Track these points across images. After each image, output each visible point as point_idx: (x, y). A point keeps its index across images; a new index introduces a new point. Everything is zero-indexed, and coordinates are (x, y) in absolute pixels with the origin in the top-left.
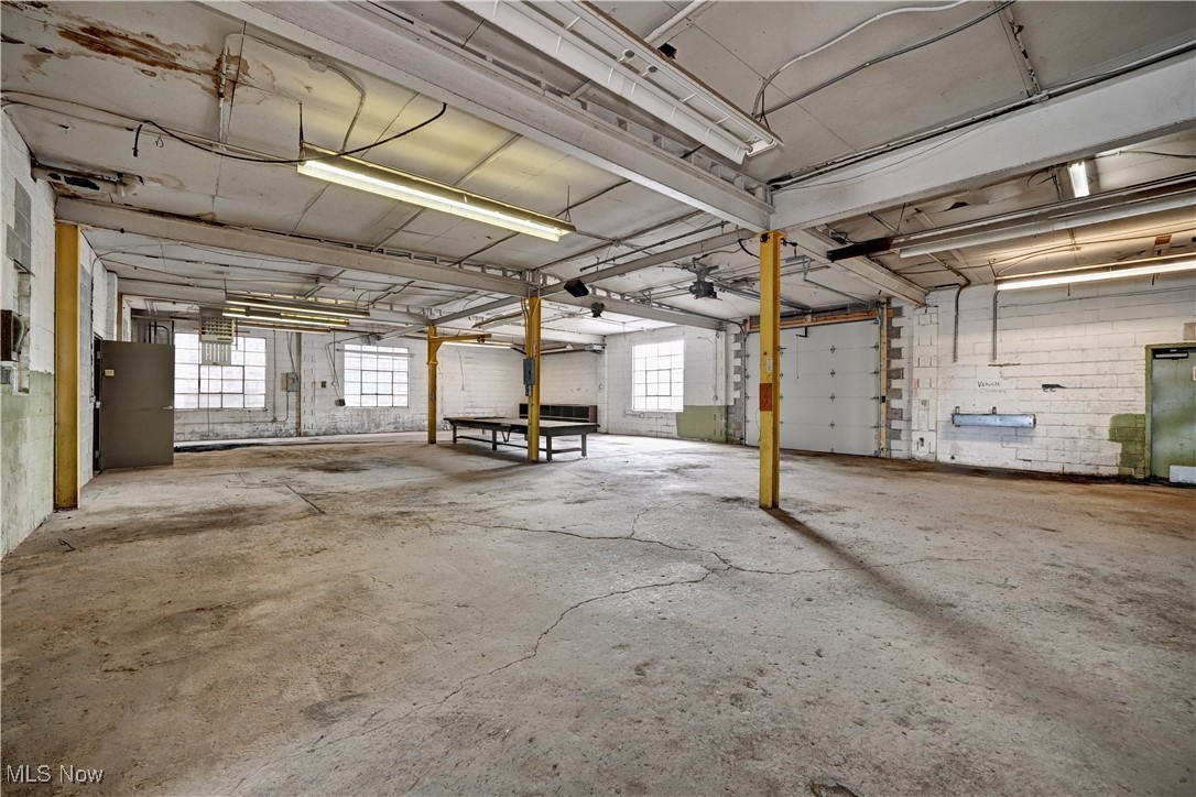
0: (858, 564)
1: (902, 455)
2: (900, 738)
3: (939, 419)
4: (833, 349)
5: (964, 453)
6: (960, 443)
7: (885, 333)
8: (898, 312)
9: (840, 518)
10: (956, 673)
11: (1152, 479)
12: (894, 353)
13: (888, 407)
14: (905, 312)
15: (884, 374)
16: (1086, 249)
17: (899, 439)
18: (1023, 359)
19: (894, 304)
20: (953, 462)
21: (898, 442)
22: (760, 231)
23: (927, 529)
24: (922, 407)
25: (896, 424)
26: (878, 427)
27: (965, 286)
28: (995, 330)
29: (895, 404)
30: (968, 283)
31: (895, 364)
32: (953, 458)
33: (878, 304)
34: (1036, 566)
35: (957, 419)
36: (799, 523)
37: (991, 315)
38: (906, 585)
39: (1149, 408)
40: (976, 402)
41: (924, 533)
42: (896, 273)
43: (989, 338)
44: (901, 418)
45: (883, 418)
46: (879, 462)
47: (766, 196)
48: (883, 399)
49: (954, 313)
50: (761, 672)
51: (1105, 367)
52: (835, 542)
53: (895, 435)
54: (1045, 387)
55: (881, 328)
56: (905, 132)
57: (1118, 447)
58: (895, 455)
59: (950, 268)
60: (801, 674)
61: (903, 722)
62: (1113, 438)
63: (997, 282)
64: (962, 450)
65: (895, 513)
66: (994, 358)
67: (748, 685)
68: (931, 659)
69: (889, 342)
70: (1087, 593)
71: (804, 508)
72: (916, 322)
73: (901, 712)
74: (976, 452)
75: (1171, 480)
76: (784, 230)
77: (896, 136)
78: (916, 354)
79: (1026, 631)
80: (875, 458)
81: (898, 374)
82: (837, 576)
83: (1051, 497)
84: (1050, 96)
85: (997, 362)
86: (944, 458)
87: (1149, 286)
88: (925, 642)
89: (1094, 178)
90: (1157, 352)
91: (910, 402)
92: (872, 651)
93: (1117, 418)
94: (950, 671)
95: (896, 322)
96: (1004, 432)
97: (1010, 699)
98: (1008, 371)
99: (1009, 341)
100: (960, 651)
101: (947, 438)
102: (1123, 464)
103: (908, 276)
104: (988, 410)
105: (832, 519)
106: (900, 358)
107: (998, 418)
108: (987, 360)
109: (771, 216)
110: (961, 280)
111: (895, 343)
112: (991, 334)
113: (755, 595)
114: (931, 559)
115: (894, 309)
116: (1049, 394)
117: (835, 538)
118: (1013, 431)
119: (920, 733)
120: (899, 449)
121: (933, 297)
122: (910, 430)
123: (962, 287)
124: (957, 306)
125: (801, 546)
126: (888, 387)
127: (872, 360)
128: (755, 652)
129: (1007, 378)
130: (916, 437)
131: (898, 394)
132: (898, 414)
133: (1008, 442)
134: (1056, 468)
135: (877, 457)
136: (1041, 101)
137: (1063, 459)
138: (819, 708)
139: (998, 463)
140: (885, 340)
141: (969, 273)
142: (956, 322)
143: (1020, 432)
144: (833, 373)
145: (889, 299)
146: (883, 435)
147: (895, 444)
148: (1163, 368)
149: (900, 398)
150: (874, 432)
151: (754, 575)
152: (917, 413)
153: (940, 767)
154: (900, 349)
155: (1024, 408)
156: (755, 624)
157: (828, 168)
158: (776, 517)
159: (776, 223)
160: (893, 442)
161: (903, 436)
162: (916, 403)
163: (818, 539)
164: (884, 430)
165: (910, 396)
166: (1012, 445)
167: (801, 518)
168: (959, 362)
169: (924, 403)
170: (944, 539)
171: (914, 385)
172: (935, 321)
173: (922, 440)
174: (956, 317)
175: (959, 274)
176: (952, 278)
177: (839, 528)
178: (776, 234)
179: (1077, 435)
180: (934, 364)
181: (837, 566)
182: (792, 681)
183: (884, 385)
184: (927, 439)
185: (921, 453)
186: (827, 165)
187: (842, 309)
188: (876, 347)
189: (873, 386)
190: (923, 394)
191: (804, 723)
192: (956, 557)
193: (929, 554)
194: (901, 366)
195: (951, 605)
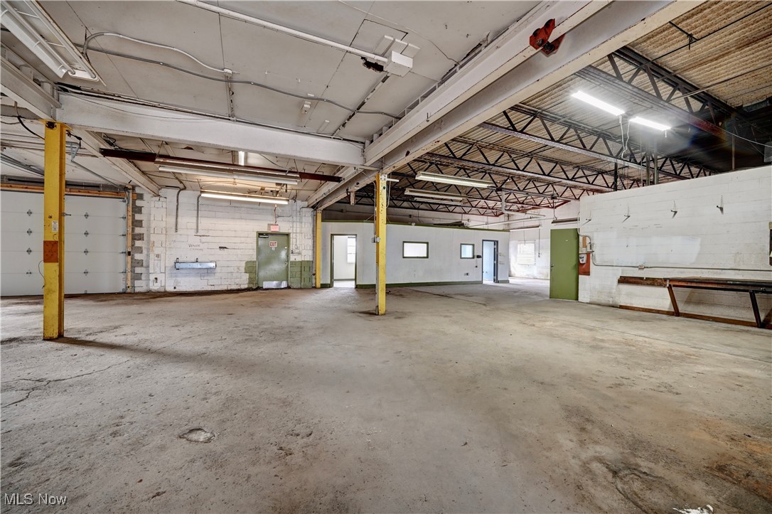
0: (148, 351)
1: (143, 289)
2: (207, 404)
3: (167, 265)
4: (87, 216)
5: (181, 284)
6: (179, 279)
7: (130, 209)
8: (140, 197)
9: (119, 332)
10: (217, 375)
11: (259, 288)
12: (137, 223)
13: (132, 259)
14: (145, 197)
15: (130, 237)
16: (238, 185)
17: (140, 279)
18: (210, 233)
19: (138, 190)
20: (175, 290)
21: (140, 281)
22: (47, 118)
23: (177, 326)
24: (156, 258)
25: (138, 270)
26: (125, 272)
27: (182, 189)
28: (198, 217)
29: (138, 256)
30: (185, 188)
31: (138, 230)
32: (175, 288)
33: (126, 189)
34: (231, 329)
35: (178, 265)
36: (90, 342)
37: (196, 208)
38: (179, 352)
39: (257, 258)
40: (187, 255)
41: (177, 328)
42: (144, 173)
43: (194, 220)
44: (142, 266)
45: (129, 266)
46: (127, 296)
47: (53, 92)
48: (129, 253)
49: (176, 204)
50: (122, 417)
51: (243, 239)
52: (126, 345)
53: (137, 277)
54: (220, 248)
55: (128, 205)
56: (170, 103)
57: (248, 274)
58: (137, 290)
59: (177, 178)
60: (147, 407)
61: (204, 399)
62: (246, 272)
63: (202, 192)
64: (180, 283)
65: (155, 322)
66: (197, 232)
67: (117, 426)
68: (205, 375)
69: (133, 216)
70: (250, 334)
71: (87, 333)
72: (153, 205)
73: (203, 397)
74: (187, 284)
75: (264, 288)
76: (71, 125)
77: (165, 102)
78: (153, 225)
79: (235, 352)
80: (124, 293)
81: (140, 237)
82: (139, 361)
83: (226, 301)
84: (237, 121)
85: (199, 234)
86: (170, 289)
87: (257, 206)
88: (200, 370)
89: (246, 158)
90: (260, 234)
91: (148, 256)
92: (178, 383)
93: (247, 263)
94: (214, 376)
95: (138, 203)
96: (202, 271)
97: (238, 375)
98: (204, 239)
99: (204, 223)
100: (215, 368)
101: (171, 277)
102: (249, 283)
103: (150, 176)
104: (194, 260)
105: (115, 334)
106: (141, 226)
107: (199, 264)
108: (193, 232)
109: (57, 109)
110: (181, 186)
111: (138, 217)
112: (196, 219)
113: (86, 388)
114: (186, 338)
115: (138, 194)
116: (222, 252)
117: (124, 343)
118: (206, 271)
119: (213, 398)
120: (140, 286)
121: (163, 192)
122: (148, 274)
123: (181, 190)
124: (178, 200)
125: (102, 353)
126: (133, 246)
127: (122, 227)
128: (110, 412)
129: (203, 243)
130: (152, 277)
131: (140, 250)
132: (140, 263)
133: (204, 276)
134: (224, 288)
135: (125, 293)
136: (234, 121)
137: (227, 283)
138: (166, 413)
139: (199, 288)
140: (130, 213)
141: (187, 184)
142: (177, 209)
143: (209, 271)
144: (86, 234)
145: (133, 188)
146: (129, 278)
147: (137, 283)
148: (261, 241)
149: (141, 252)
150: (122, 276)
151: (77, 379)
152: (153, 262)
153: (224, 404)
154: (142, 221)
155: (212, 258)
156: (100, 400)
157: (115, 98)
158: (67, 343)
159: (61, 116)
160: (136, 282)
161: (143, 277)
162: (152, 256)
163: (112, 347)
164: (129, 274)
165: (148, 252)
166: (205, 278)
167: (91, 338)
168: (178, 232)
169: (158, 256)
170: (188, 328)
171: (151, 245)
172: (164, 206)
173: (156, 279)
174: (177, 206)
175: (181, 182)
176: (177, 183)
177: (123, 338)
178: (63, 125)
179: (233, 271)
180: (164, 232)
181: (135, 356)
182: (144, 411)
183: (130, 244)
184: (159, 277)
185: (155, 287)
186: (114, 95)
187: (96, 186)
188: (124, 218)
189: (122, 244)
190: (157, 251)
191: (162, 421)
192: (197, 335)
193: (184, 336)
194: (142, 232)
195: (204, 354)
